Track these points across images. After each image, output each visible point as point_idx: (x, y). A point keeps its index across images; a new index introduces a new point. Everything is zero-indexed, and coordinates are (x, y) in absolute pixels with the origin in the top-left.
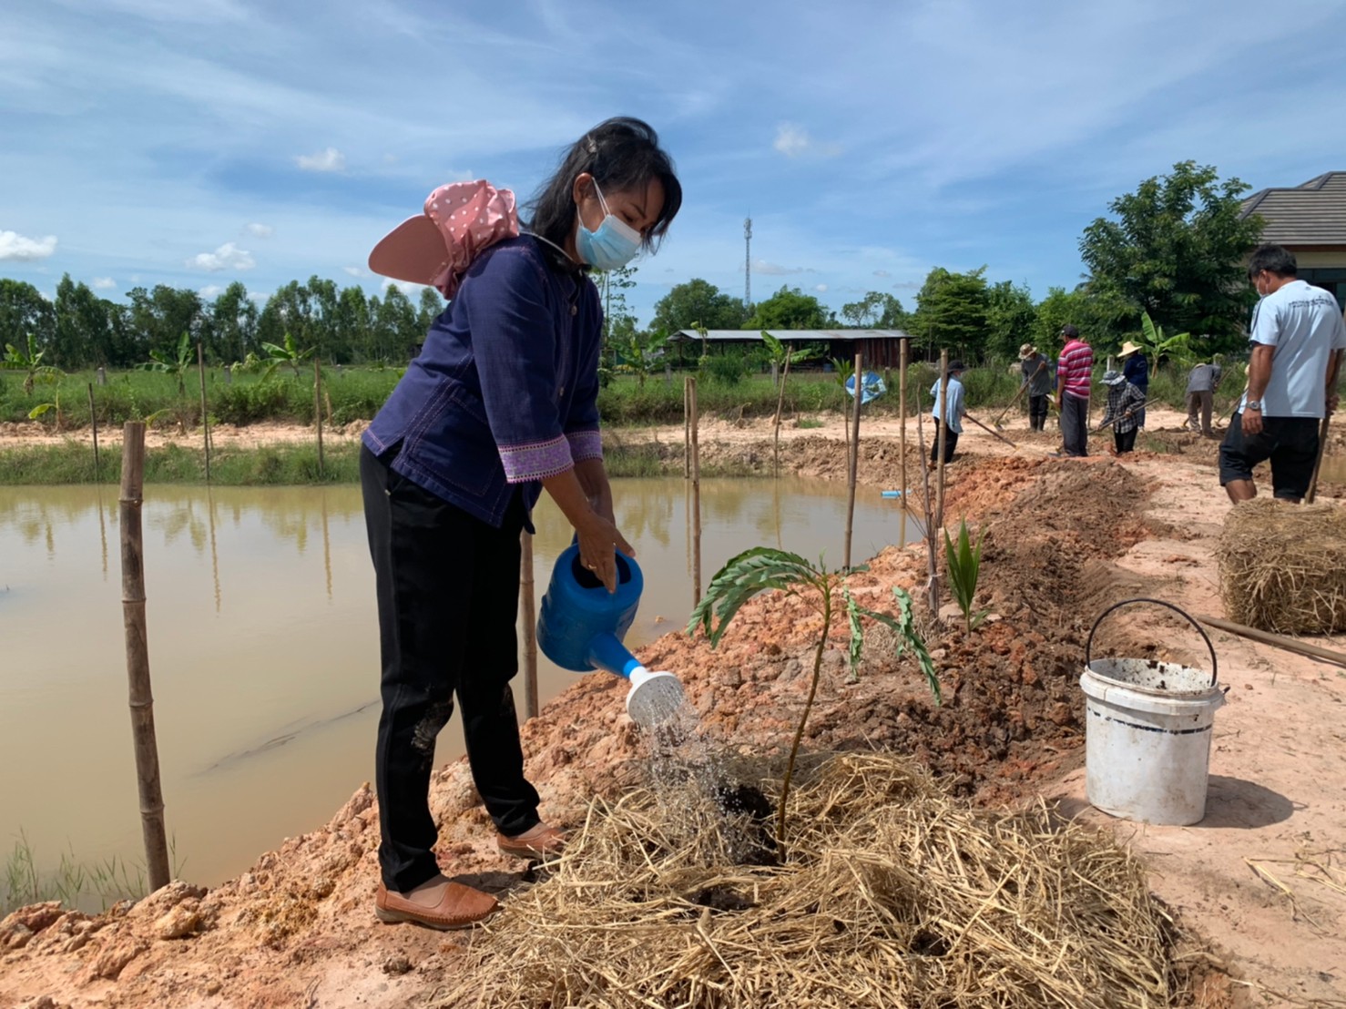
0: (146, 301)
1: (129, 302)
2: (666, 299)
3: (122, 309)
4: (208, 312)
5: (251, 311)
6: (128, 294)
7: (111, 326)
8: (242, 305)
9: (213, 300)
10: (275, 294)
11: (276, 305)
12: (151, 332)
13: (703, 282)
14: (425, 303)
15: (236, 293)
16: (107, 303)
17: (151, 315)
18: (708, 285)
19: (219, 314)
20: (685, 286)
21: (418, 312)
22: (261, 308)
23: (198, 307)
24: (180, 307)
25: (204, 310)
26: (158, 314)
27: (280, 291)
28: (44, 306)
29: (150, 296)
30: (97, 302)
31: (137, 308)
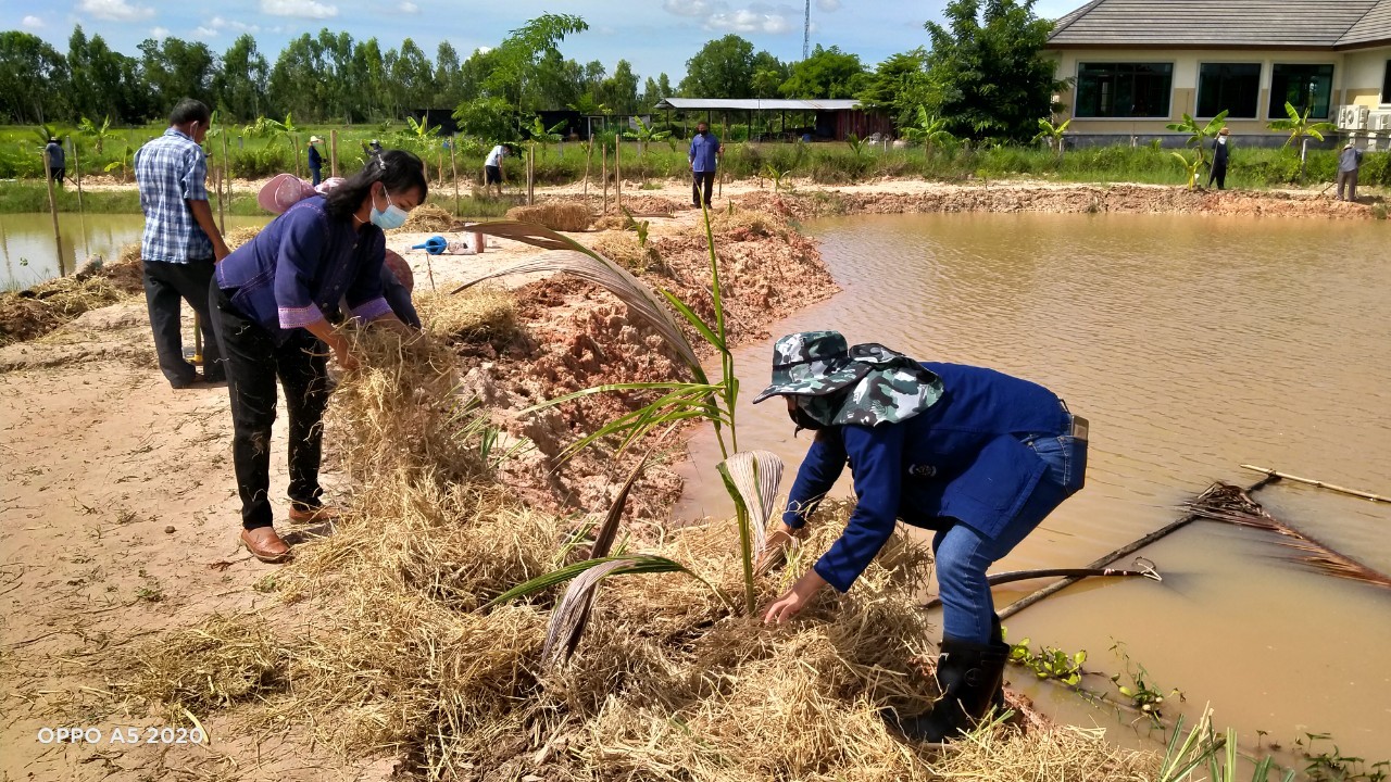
0: (157, 54)
1: (139, 55)
2: (699, 57)
3: (133, 62)
4: (219, 64)
5: (262, 66)
6: (139, 47)
7: (123, 80)
8: (252, 59)
9: (223, 53)
10: (288, 48)
11: (289, 60)
12: (163, 87)
13: (738, 38)
14: (442, 60)
15: (246, 45)
16: (118, 55)
17: (162, 69)
18: (742, 42)
19: (230, 68)
20: (718, 42)
21: (436, 69)
22: (272, 62)
23: (209, 60)
24: (191, 60)
25: (215, 63)
26: (170, 68)
27: (293, 44)
28: (56, 59)
29: (160, 49)
30: (110, 55)
31: (148, 62)
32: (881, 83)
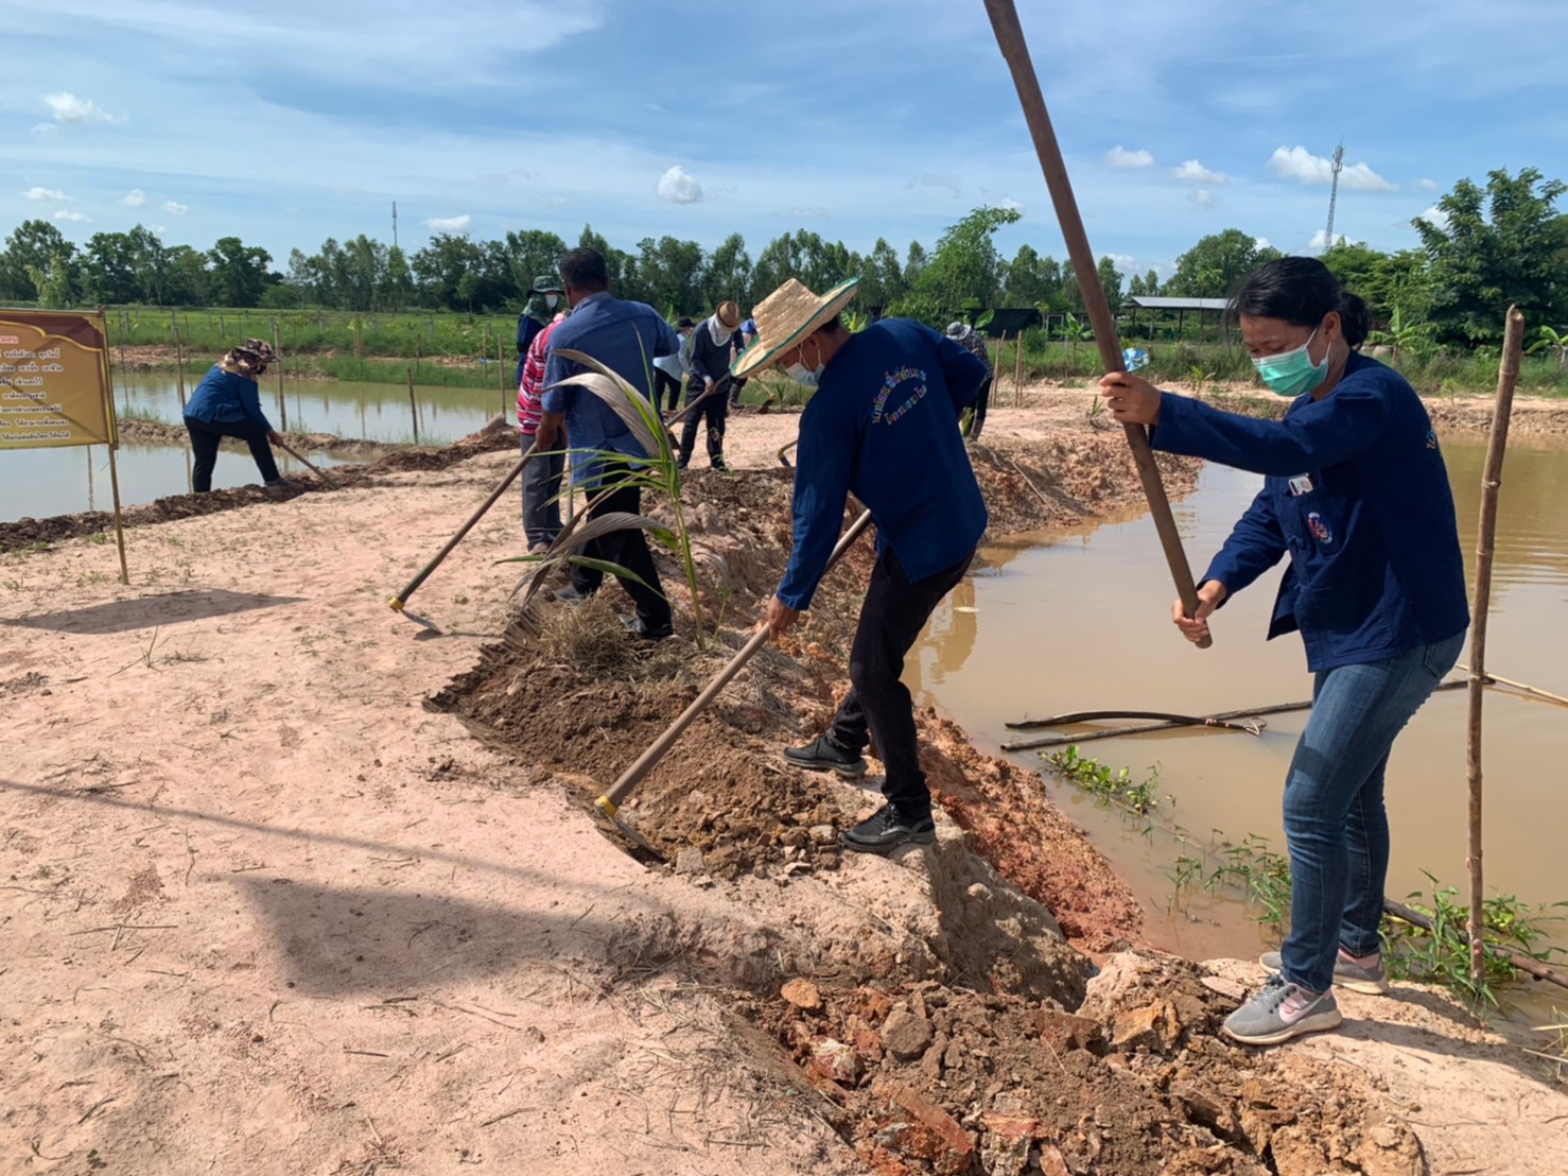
0: (654, 252)
1: (638, 253)
2: (1192, 253)
3: (632, 260)
4: (707, 263)
5: (745, 264)
6: (639, 245)
7: (623, 275)
8: (739, 257)
9: (712, 251)
10: (769, 246)
11: (771, 256)
12: (656, 283)
13: (1239, 233)
14: (914, 259)
15: (735, 244)
16: (620, 253)
17: (657, 266)
18: (1244, 237)
19: (717, 265)
20: (1215, 237)
22: (755, 260)
23: (698, 258)
24: (683, 258)
25: (704, 261)
26: (663, 265)
27: (774, 244)
29: (657, 247)
30: (612, 252)
31: (646, 259)
32: (1376, 283)
